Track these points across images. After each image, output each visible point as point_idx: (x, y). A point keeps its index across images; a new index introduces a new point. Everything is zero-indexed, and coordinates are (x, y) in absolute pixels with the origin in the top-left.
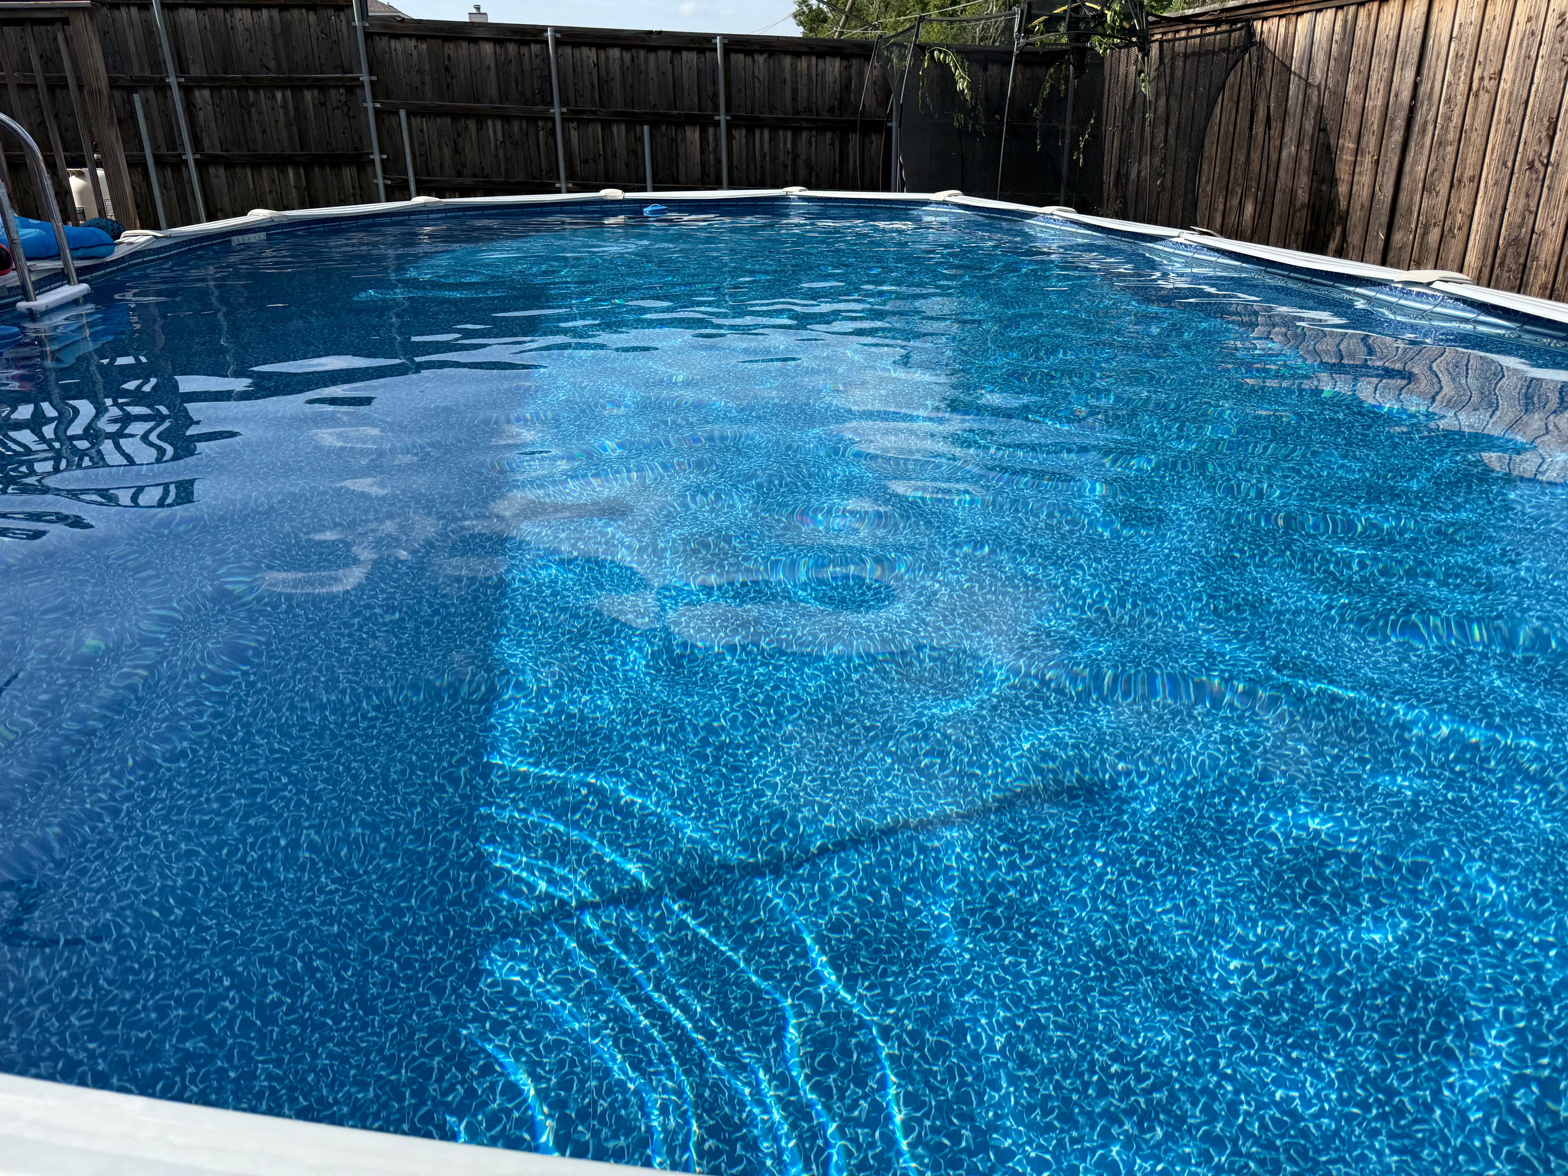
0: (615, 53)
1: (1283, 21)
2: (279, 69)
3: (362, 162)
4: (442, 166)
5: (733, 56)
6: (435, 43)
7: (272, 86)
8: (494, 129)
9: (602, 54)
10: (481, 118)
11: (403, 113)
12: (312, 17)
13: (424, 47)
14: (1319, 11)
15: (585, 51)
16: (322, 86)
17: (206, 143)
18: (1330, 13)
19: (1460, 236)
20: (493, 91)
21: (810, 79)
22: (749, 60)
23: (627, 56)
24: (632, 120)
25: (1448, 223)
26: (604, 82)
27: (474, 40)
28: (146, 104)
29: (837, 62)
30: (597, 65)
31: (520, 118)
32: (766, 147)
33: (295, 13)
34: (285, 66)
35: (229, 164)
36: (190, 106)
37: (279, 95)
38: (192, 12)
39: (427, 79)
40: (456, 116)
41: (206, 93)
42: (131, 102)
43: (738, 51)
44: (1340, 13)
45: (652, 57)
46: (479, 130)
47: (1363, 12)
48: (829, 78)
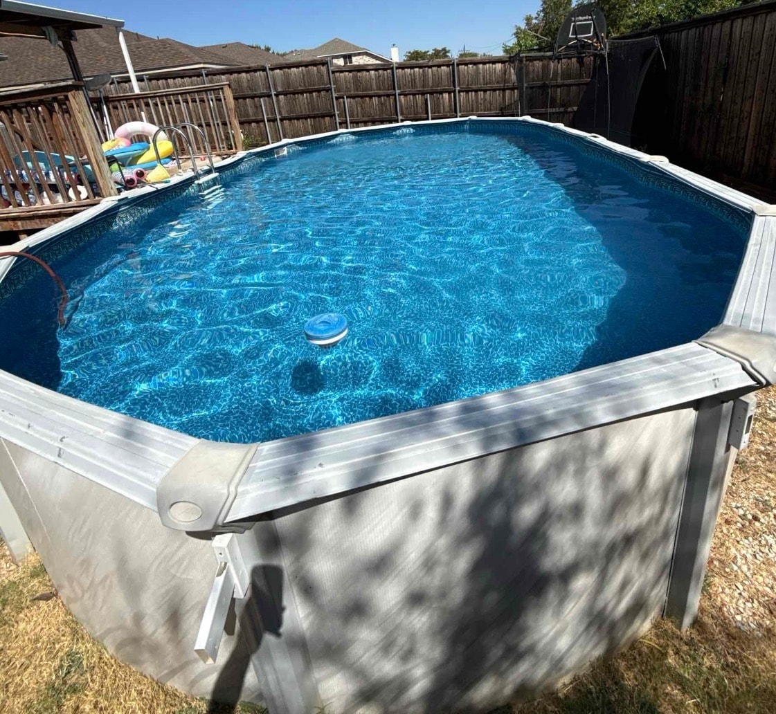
0: (417, 70)
1: (676, 34)
2: (305, 86)
3: (332, 116)
4: (357, 114)
5: (460, 67)
6: (355, 73)
7: (302, 93)
8: (375, 100)
9: (412, 71)
10: (371, 97)
11: (345, 97)
12: (315, 68)
13: (351, 74)
14: (689, 29)
15: (406, 70)
16: (319, 91)
17: (283, 113)
18: (694, 30)
19: (747, 121)
20: (375, 87)
21: (490, 72)
22: (466, 67)
23: (421, 70)
24: (423, 94)
25: (741, 116)
26: (413, 81)
27: (368, 71)
28: (265, 101)
29: (500, 64)
30: (411, 74)
31: (384, 96)
32: (473, 98)
33: (310, 67)
34: (307, 85)
35: (290, 119)
36: (278, 101)
37: (305, 95)
38: (278, 71)
39: (352, 85)
40: (362, 97)
41: (283, 96)
42: (260, 102)
43: (462, 64)
44: (698, 30)
45: (430, 70)
46: (370, 101)
47: (706, 29)
48: (498, 71)
